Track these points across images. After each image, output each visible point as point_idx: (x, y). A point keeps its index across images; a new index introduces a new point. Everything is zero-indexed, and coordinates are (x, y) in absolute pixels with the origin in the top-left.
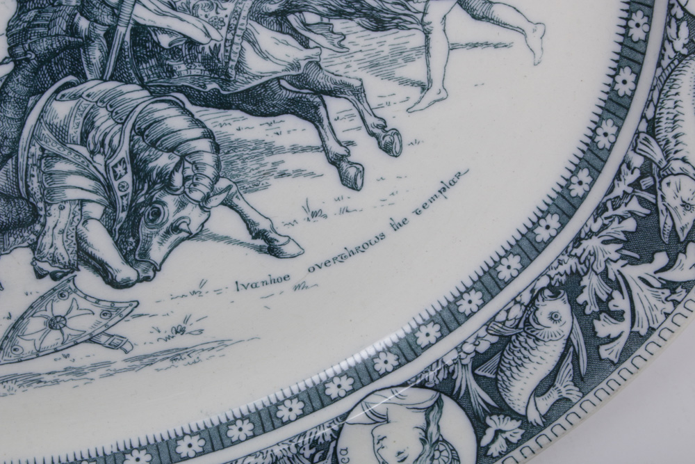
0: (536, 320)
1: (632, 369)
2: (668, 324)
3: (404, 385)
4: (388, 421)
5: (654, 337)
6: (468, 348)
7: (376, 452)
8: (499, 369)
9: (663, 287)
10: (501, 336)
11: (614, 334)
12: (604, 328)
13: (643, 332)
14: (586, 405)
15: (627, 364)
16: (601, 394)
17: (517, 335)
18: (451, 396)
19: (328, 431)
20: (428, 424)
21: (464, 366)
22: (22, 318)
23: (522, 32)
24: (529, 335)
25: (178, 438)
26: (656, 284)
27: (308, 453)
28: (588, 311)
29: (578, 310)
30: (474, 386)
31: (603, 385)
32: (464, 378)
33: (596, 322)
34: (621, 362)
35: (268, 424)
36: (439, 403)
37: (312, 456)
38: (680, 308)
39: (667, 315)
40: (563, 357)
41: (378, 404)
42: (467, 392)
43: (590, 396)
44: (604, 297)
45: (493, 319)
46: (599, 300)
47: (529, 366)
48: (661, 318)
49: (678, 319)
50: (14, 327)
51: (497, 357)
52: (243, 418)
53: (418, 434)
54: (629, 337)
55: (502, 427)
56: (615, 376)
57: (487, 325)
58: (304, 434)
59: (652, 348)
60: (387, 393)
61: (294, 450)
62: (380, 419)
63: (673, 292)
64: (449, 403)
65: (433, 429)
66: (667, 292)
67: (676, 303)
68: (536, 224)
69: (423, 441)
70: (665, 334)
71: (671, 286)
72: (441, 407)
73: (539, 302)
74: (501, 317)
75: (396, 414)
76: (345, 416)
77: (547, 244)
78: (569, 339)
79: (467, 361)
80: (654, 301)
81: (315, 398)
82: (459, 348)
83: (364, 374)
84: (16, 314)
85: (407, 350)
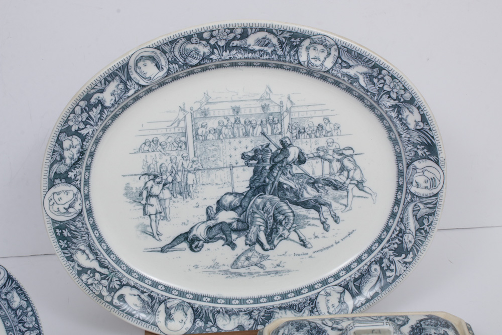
0: (371, 270)
1: (395, 285)
2: (405, 273)
3: (336, 285)
4: (330, 295)
5: (401, 277)
6: (353, 276)
7: (326, 304)
8: (360, 283)
9: (404, 263)
10: (361, 274)
11: (391, 275)
12: (388, 273)
13: (398, 275)
14: (383, 295)
15: (394, 284)
16: (387, 292)
17: (366, 274)
18: (347, 290)
19: (314, 296)
20: (341, 297)
21: (351, 281)
22: (240, 256)
23: (371, 195)
24: (369, 274)
25: (274, 296)
26: (402, 262)
27: (308, 302)
28: (384, 269)
29: (382, 268)
30: (354, 288)
31: (387, 289)
32: (351, 285)
33: (386, 272)
34: (392, 283)
35: (298, 294)
36: (344, 291)
37: (310, 303)
38: (408, 269)
39: (404, 271)
40: (377, 281)
41: (328, 290)
42: (352, 289)
43: (384, 292)
44: (389, 265)
45: (360, 269)
46: (387, 266)
47: (368, 283)
48: (403, 271)
49: (407, 272)
50: (238, 258)
51: (360, 280)
52: (292, 292)
53: (338, 300)
54: (395, 276)
55: (360, 299)
56: (390, 287)
57: (358, 271)
58: (308, 297)
59: (400, 280)
60: (331, 287)
61: (305, 301)
62: (328, 294)
63: (406, 264)
64: (347, 292)
65: (342, 299)
66: (405, 264)
67: (407, 267)
68: (372, 246)
69: (339, 302)
70: (404, 276)
71: (406, 263)
72: (344, 293)
73: (372, 265)
74: (362, 268)
75: (333, 293)
76: (319, 293)
77: (374, 250)
78: (379, 276)
79: (352, 280)
80: (401, 267)
81: (311, 288)
82: (350, 276)
83: (325, 282)
84: (239, 255)
85: (336, 276)
